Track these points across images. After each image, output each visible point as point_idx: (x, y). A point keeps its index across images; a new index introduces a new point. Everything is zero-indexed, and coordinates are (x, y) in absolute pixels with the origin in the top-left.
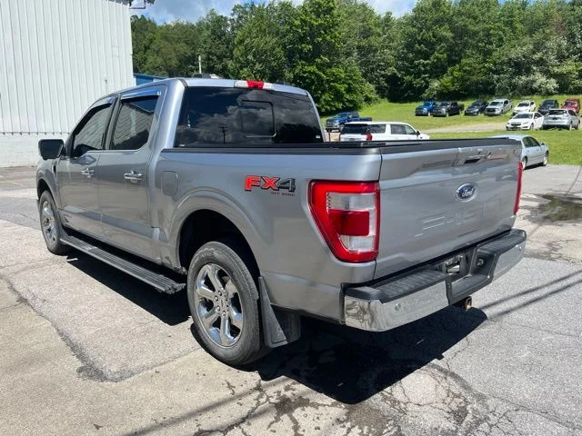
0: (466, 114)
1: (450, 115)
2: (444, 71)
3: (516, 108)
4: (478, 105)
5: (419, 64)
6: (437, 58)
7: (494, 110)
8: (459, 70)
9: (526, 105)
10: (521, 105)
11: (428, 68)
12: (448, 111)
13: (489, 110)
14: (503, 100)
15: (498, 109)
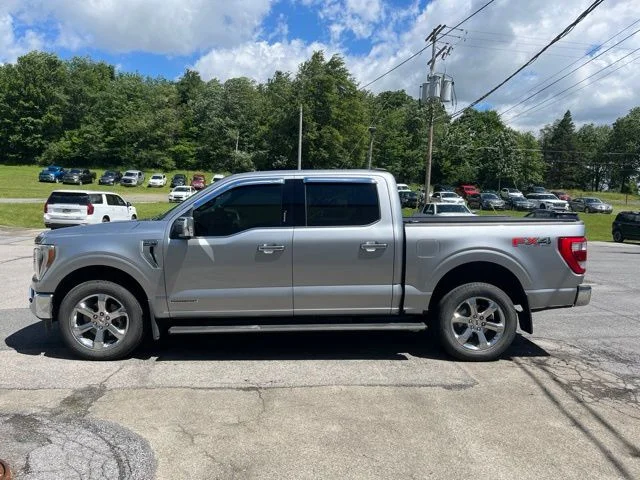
0: (100, 183)
1: (84, 183)
2: (61, 134)
3: (152, 181)
4: (112, 175)
5: (27, 121)
6: (51, 119)
7: (130, 181)
8: (79, 136)
9: (160, 178)
10: (154, 178)
11: (40, 128)
12: (81, 178)
13: (125, 181)
14: (137, 172)
15: (135, 180)
